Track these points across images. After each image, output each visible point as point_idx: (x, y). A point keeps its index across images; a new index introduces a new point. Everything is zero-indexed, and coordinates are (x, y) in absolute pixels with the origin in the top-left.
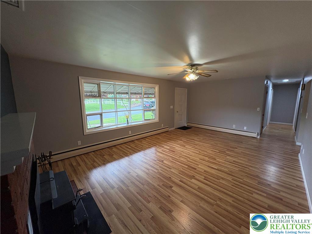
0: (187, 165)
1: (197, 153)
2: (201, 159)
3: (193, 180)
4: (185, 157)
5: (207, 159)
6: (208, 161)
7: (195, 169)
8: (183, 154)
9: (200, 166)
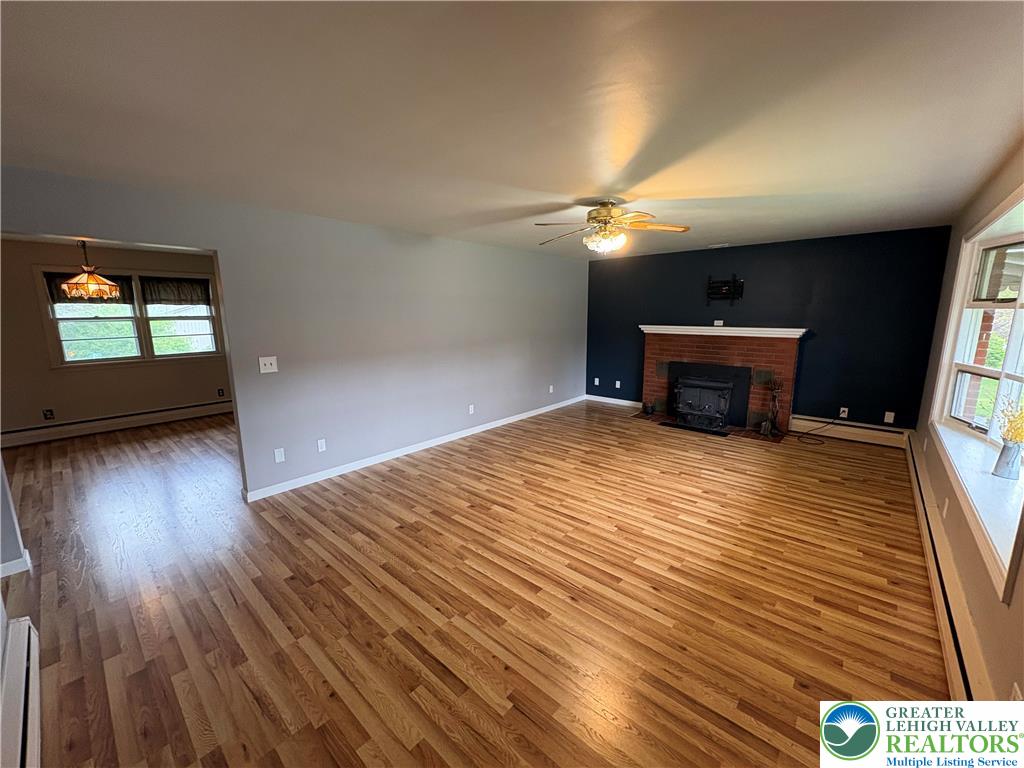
0: (600, 467)
1: (573, 497)
2: (565, 480)
3: (588, 449)
4: (609, 484)
5: (548, 483)
6: (546, 476)
7: (582, 462)
8: (619, 494)
9: (573, 466)
